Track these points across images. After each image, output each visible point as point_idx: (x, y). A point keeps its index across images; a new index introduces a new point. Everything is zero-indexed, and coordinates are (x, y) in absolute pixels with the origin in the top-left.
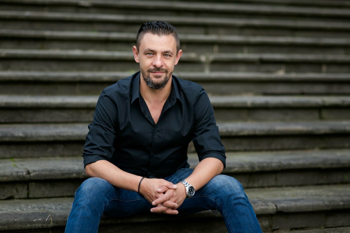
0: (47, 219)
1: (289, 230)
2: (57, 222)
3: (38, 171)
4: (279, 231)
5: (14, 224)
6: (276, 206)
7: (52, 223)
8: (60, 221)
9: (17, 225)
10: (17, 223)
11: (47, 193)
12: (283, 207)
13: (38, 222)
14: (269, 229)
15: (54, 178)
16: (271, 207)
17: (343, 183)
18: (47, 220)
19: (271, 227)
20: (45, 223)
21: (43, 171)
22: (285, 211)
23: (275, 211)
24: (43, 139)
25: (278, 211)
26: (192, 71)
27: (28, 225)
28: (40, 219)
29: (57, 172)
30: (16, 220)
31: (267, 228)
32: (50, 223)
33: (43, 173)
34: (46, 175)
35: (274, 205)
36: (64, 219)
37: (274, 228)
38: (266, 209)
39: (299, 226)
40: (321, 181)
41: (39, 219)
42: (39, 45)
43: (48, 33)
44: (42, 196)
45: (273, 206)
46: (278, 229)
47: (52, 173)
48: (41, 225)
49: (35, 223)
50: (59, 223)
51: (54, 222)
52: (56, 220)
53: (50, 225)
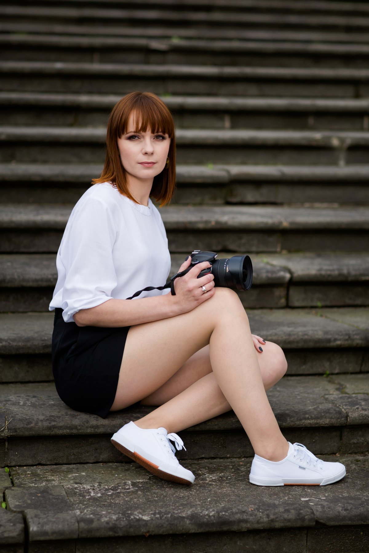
2: (15, 430)
3: (6, 341)
7: (7, 430)
8: (19, 429)
11: (22, 375)
15: (31, 351)
21: (14, 340)
24: (30, 284)
26: (315, 164)
29: (36, 343)
33: (15, 344)
34: (18, 348)
36: (27, 425)
42: (70, 119)
43: (84, 99)
44: (13, 380)
47: (29, 344)
50: (18, 431)
51: (10, 429)
52: (13, 427)
53: (3, 434)
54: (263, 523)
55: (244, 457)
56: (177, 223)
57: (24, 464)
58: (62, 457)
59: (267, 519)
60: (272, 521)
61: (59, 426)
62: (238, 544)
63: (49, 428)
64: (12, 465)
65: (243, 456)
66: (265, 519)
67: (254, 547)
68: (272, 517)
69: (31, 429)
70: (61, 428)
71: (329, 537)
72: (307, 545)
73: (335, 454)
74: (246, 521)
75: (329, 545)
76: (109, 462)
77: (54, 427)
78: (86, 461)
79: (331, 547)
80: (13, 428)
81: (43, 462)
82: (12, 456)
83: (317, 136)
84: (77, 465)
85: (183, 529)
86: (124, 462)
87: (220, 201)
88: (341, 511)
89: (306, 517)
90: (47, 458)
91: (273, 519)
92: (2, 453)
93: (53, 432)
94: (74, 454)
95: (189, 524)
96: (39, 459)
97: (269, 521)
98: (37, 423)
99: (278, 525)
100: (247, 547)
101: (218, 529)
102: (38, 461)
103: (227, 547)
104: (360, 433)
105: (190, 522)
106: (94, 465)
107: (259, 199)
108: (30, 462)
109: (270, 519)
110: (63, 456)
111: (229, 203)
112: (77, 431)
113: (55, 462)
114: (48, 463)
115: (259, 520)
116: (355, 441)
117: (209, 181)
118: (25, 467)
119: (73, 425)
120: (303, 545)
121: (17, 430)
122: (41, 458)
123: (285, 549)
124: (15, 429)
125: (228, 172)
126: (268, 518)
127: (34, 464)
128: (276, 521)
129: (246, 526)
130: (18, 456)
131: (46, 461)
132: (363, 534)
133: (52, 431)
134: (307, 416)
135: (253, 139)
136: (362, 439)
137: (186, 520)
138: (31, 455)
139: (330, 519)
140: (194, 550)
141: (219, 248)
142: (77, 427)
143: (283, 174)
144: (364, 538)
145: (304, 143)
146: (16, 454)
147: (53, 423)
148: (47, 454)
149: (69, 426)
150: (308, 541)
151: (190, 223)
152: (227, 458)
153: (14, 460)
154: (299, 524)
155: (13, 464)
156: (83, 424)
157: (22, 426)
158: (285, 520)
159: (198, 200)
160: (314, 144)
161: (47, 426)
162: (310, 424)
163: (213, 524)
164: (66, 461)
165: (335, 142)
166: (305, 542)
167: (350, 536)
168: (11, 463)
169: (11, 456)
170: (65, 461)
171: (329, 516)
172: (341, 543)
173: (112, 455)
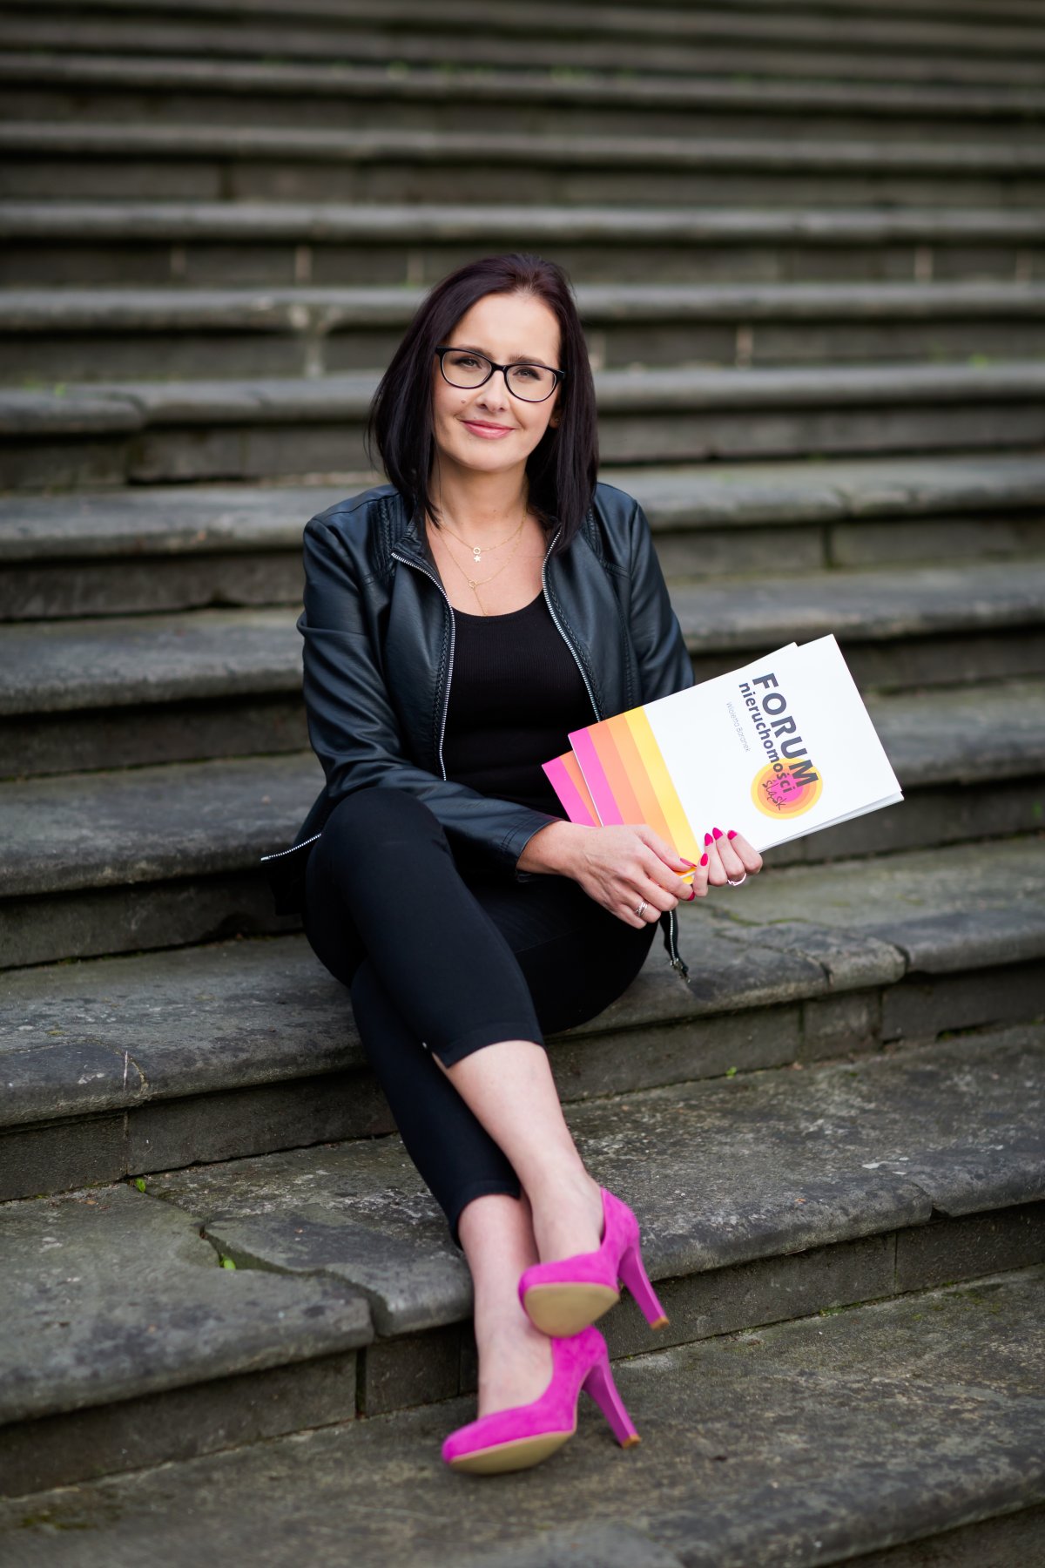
0: (126, 1071)
1: (933, 1038)
2: (164, 1082)
4: (901, 1043)
5: (11, 1101)
6: (904, 953)
7: (146, 1085)
8: (173, 1077)
9: (23, 1103)
10: (21, 1097)
12: (927, 957)
13: (95, 1087)
14: (870, 1038)
16: (888, 959)
17: (1027, 831)
18: (125, 1075)
19: (875, 1032)
20: (120, 1088)
22: (933, 969)
23: (901, 970)
25: (910, 969)
27: (62, 1103)
28: (100, 1076)
30: (11, 1085)
31: (862, 1039)
32: (138, 1088)
35: (891, 948)
36: (186, 1066)
37: (886, 1034)
38: (873, 967)
39: (968, 1022)
40: (954, 831)
41: (96, 1073)
45: (891, 953)
46: (896, 1040)
48: (109, 1097)
49: (85, 1090)
50: (172, 1084)
51: (154, 1081)
52: (160, 1073)
53: (138, 1096)
54: (839, 1227)
55: (618, 1094)
56: (120, 539)
57: (163, 1168)
58: (244, 1139)
59: (846, 1218)
60: (856, 1220)
61: (258, 1061)
62: (772, 1285)
63: (239, 1068)
64: (138, 1173)
65: (614, 1091)
66: (840, 1217)
67: (801, 1288)
68: (853, 1212)
69: (199, 1075)
70: (262, 1064)
71: (936, 1244)
72: (896, 1268)
73: (787, 1064)
74: (808, 1228)
75: (936, 1262)
76: (344, 1140)
77: (248, 1064)
78: (295, 1144)
79: (939, 1267)
80: (160, 1077)
81: (204, 1157)
82: (138, 1150)
83: (261, 301)
84: (274, 1155)
85: (691, 1263)
86: (373, 1137)
87: (115, 478)
88: (971, 1181)
89: (914, 1203)
90: (213, 1145)
91: (857, 1216)
92: (117, 1144)
93: (245, 1079)
94: (270, 1129)
95: (702, 1248)
96: (195, 1150)
97: (850, 1220)
98: (207, 1061)
99: (866, 1228)
100: (788, 1290)
101: (757, 1254)
102: (194, 1155)
103: (751, 1295)
104: (838, 1010)
105: (702, 1245)
106: (312, 1149)
107: (206, 468)
108: (176, 1160)
109: (851, 1217)
110: (247, 1137)
111: (135, 483)
112: (295, 1070)
113: (232, 1153)
114: (216, 1158)
115: (832, 1220)
116: (828, 1030)
117: (98, 426)
118: (167, 1175)
119: (288, 1055)
120: (889, 1271)
121: (169, 1081)
122: (200, 1148)
123: (856, 1285)
124: (163, 1078)
125: (136, 402)
126: (848, 1215)
127: (184, 1164)
128: (864, 1220)
129: (809, 1240)
130: (151, 1149)
131: (210, 1154)
132: (996, 1229)
133: (244, 1076)
134: (752, 980)
135: (119, 313)
136: (841, 1024)
137: (692, 1241)
138: (179, 1142)
139: (957, 1202)
140: (690, 1313)
141: (206, 597)
142: (296, 1059)
143: (266, 405)
144: (998, 1237)
145: (234, 320)
146: (146, 1145)
147: (243, 1056)
148: (213, 1136)
149: (278, 1058)
150: (898, 1260)
151: (150, 537)
152: (583, 1100)
153: (141, 1160)
154: (901, 1222)
155: (139, 1170)
156: (307, 1051)
157: (177, 1069)
158: (878, 1214)
159: (64, 476)
160: (255, 322)
161: (233, 1063)
162: (759, 998)
163: (748, 1243)
164: (253, 1148)
165: (299, 318)
166: (893, 1263)
167: (972, 1238)
168: (134, 1167)
169: (135, 1150)
170: (251, 1150)
171: (954, 1194)
172: (958, 1256)
173: (349, 1122)
